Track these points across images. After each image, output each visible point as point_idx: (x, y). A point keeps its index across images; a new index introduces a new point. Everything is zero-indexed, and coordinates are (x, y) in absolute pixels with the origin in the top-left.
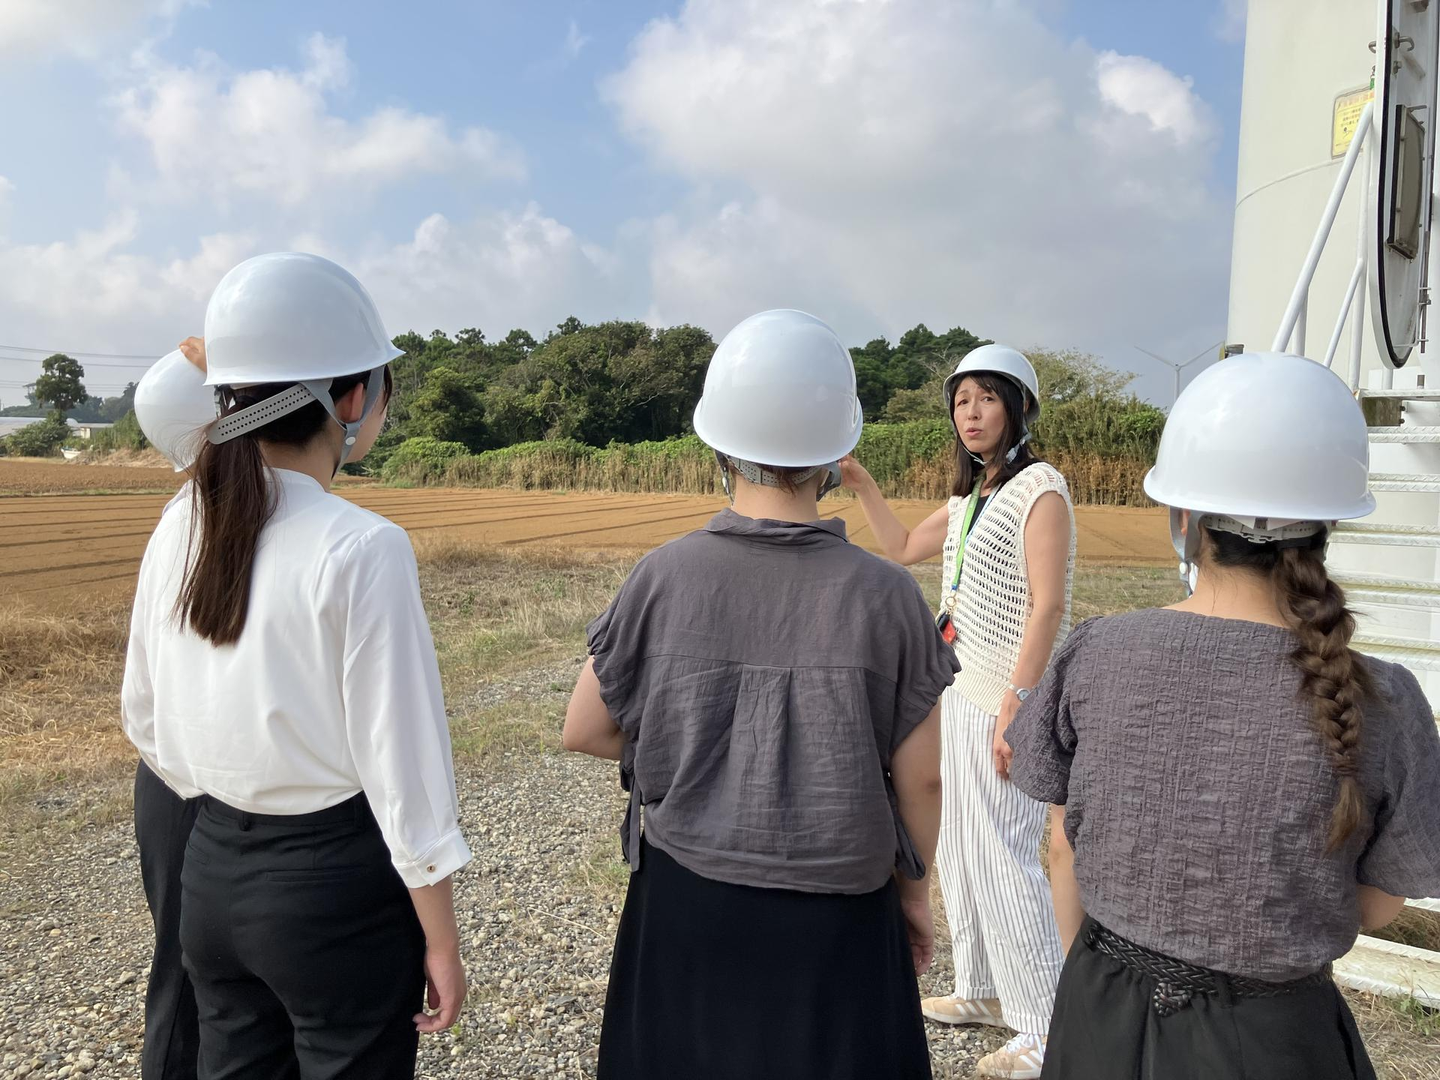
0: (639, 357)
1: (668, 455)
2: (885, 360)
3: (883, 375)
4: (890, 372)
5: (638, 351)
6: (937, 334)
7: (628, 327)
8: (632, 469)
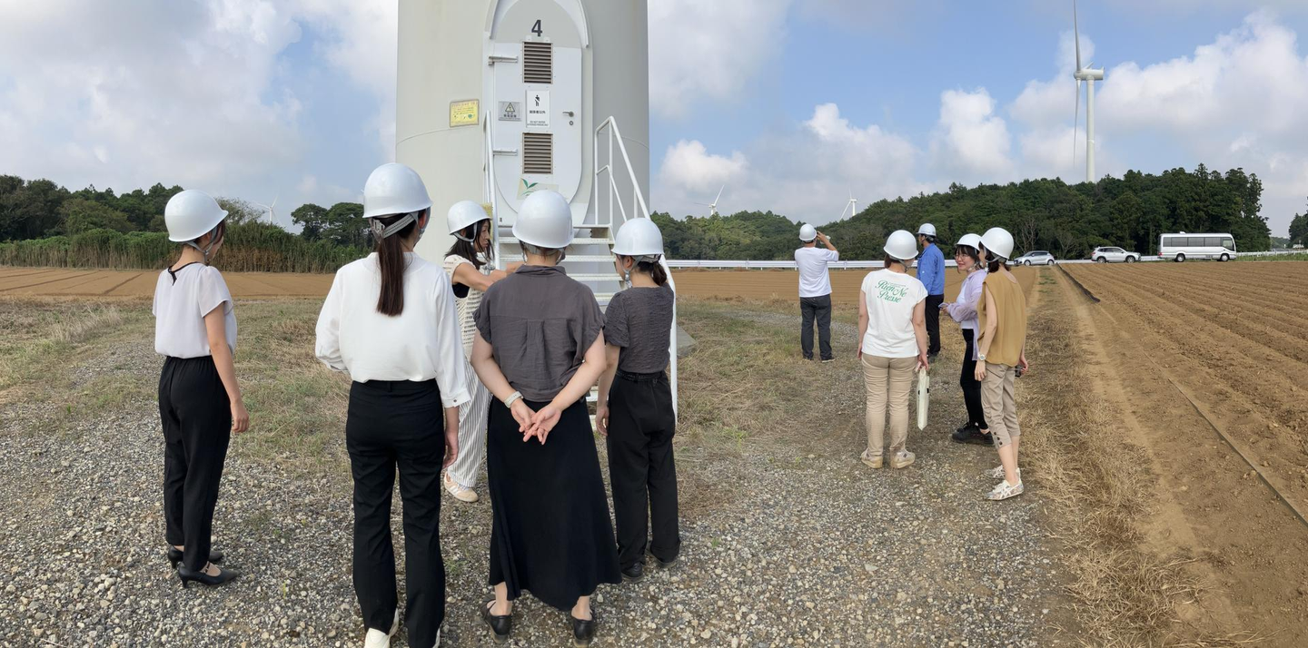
0: (18, 195)
1: (41, 247)
2: (143, 200)
3: (143, 208)
4: (146, 206)
5: (18, 191)
6: (167, 188)
7: (11, 178)
8: (21, 254)
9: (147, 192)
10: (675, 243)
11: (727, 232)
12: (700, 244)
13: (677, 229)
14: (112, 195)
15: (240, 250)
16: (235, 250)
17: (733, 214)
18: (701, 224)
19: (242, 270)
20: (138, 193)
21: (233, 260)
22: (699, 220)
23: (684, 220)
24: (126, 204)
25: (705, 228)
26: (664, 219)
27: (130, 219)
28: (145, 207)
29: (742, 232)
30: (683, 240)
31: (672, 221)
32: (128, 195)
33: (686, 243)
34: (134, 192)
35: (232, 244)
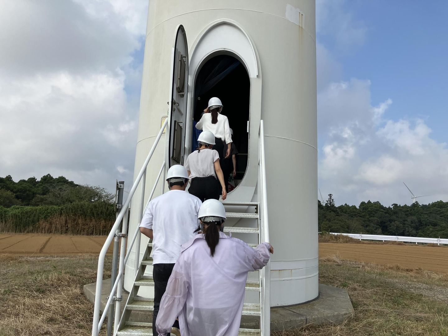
2: (34, 185)
6: (54, 178)
9: (39, 179)
10: (385, 223)
11: (426, 216)
12: (404, 224)
13: (386, 213)
14: (11, 180)
15: (91, 220)
16: (88, 221)
17: (431, 203)
18: (404, 210)
19: (92, 234)
20: (32, 181)
21: (86, 227)
22: (402, 207)
23: (392, 207)
24: (20, 187)
25: (408, 213)
26: (376, 206)
27: (17, 197)
28: (34, 190)
29: (438, 216)
30: (391, 221)
31: (382, 207)
32: (24, 181)
33: (393, 223)
34: (29, 179)
35: (86, 216)
